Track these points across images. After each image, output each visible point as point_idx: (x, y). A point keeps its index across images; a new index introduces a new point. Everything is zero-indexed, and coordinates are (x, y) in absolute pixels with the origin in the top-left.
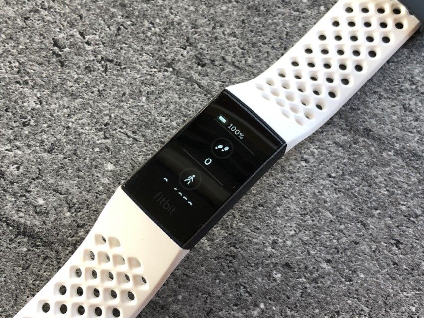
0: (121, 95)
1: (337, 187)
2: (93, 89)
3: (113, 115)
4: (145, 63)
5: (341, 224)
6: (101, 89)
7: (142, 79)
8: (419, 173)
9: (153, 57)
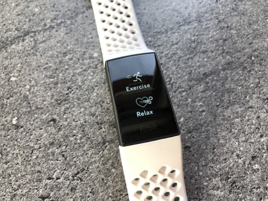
0: (102, 181)
1: (225, 106)
2: (86, 195)
3: (110, 195)
4: (93, 155)
5: (245, 118)
6: (90, 190)
7: (101, 163)
8: (239, 68)
9: (93, 148)
